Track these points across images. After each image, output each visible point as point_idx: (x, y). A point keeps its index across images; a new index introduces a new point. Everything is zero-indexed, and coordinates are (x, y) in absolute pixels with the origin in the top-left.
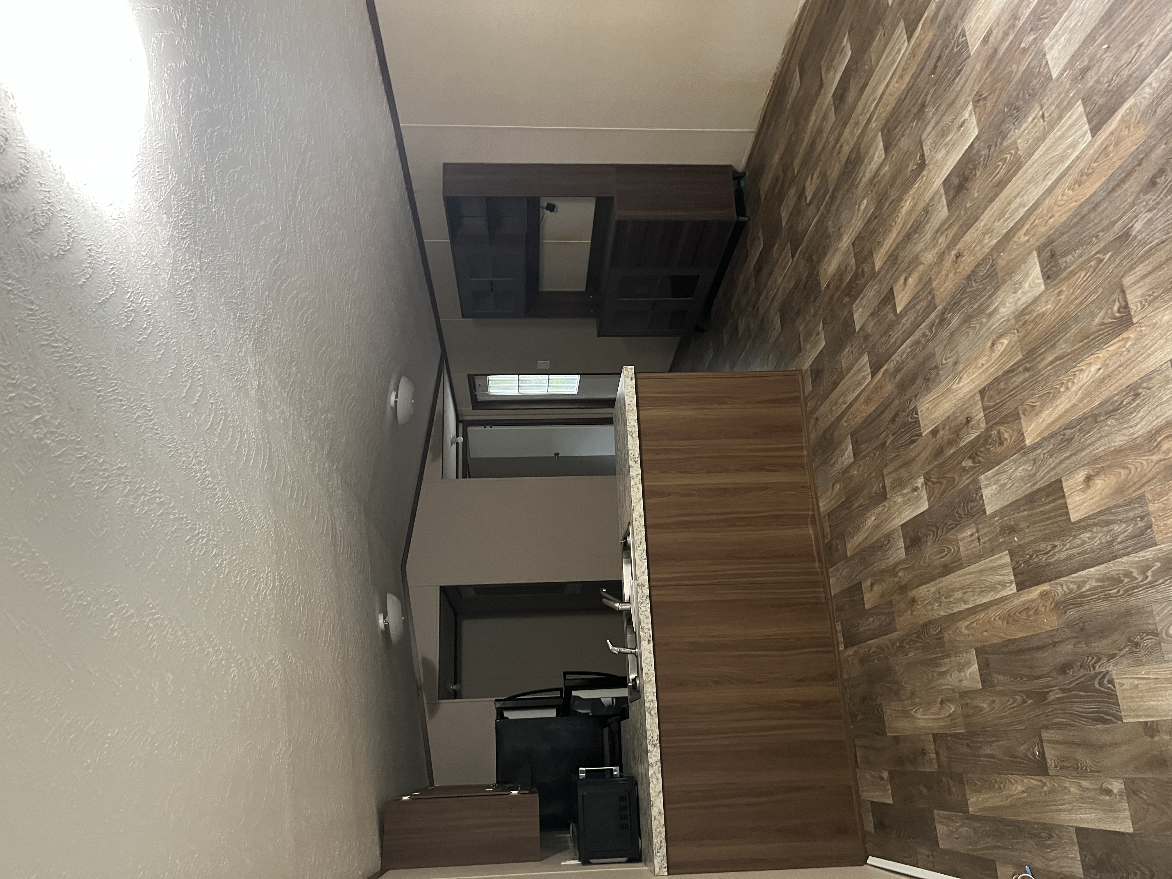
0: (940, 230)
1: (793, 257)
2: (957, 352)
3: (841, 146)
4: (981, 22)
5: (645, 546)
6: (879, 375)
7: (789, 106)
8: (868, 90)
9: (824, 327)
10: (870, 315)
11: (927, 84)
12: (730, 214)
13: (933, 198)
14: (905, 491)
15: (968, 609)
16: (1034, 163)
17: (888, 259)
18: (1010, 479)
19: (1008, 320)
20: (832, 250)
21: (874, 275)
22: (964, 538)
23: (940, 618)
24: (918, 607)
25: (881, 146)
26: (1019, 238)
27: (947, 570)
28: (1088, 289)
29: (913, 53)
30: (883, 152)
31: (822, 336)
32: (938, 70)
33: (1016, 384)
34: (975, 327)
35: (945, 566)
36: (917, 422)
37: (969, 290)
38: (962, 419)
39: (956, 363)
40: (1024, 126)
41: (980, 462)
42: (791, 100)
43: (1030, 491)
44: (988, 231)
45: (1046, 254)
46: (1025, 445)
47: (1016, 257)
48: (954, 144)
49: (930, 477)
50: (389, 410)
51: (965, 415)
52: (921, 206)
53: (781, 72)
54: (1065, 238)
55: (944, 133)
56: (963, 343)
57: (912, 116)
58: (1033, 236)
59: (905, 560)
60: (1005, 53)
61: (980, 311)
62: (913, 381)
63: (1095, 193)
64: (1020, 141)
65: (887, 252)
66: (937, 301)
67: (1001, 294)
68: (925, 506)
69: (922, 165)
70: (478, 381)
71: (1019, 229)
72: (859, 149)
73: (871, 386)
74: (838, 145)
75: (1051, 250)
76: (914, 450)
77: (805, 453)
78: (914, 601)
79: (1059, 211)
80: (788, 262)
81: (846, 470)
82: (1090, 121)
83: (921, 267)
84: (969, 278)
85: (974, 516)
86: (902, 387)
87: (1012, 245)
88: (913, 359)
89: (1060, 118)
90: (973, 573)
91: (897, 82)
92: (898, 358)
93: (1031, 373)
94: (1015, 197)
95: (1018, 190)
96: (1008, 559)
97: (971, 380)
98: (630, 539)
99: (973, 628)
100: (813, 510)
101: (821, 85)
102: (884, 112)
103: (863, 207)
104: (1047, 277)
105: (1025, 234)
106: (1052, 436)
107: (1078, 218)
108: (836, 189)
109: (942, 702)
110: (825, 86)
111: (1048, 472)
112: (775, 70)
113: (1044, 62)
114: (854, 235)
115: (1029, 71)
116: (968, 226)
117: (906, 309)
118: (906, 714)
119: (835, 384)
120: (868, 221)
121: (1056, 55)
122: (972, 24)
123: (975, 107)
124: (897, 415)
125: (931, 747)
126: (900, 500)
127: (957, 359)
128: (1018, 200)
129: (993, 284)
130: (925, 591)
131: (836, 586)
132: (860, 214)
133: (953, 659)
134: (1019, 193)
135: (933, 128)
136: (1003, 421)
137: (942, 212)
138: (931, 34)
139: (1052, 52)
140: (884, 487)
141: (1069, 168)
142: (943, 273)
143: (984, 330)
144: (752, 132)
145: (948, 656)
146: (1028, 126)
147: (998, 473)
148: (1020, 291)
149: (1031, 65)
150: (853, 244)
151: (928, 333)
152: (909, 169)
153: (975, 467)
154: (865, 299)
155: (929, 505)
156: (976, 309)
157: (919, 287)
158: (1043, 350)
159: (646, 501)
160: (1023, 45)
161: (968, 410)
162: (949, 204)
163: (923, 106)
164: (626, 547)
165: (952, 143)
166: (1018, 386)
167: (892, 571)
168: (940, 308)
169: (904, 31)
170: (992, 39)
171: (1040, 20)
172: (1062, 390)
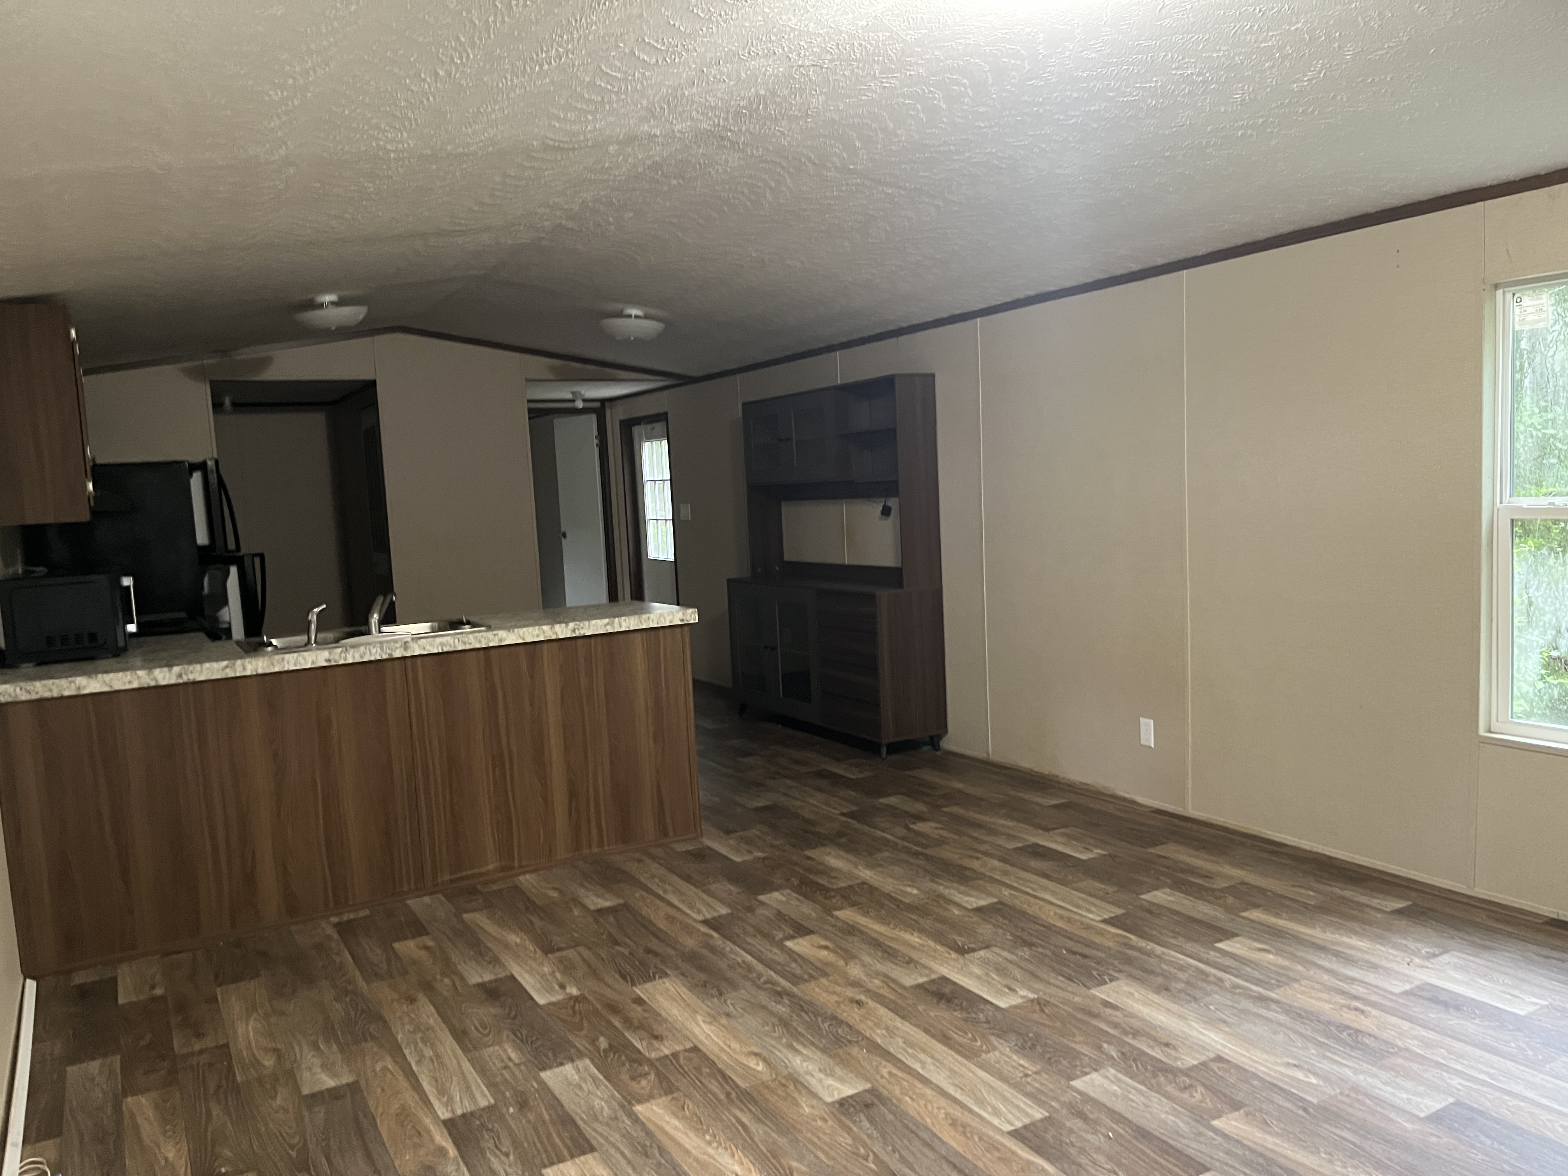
0: (887, 979)
1: (843, 814)
2: (743, 1016)
3: (978, 859)
4: (1128, 998)
5: (460, 648)
6: (704, 929)
7: (1021, 795)
8: (1044, 882)
9: (759, 858)
10: (779, 911)
11: (1055, 946)
12: (889, 735)
13: (925, 967)
14: (558, 975)
15: (410, 1065)
16: (973, 1073)
17: (847, 924)
18: (589, 1092)
19: (787, 1067)
20: (854, 859)
21: (829, 911)
22: (505, 1051)
23: (393, 1035)
24: (405, 1006)
25: (982, 903)
26: (885, 1067)
27: (461, 1036)
28: (831, 1149)
29: (1088, 927)
30: (975, 906)
31: (748, 857)
32: (1072, 957)
33: (709, 1086)
34: (775, 1032)
35: (464, 1032)
36: (649, 979)
37: (820, 1020)
38: (658, 1029)
39: (728, 1015)
40: (1015, 1057)
41: (606, 1057)
42: (1026, 797)
43: (577, 1119)
44: (891, 1032)
45: (868, 1098)
46: (633, 1105)
47: (862, 1066)
48: (989, 983)
49: (579, 1003)
50: (618, 306)
51: (665, 1033)
52: (914, 955)
53: (1059, 782)
54: (890, 1117)
55: (1001, 971)
56: (753, 1021)
57: (1018, 934)
58: (889, 1082)
59: (466, 985)
60: (1095, 1027)
61: (796, 1035)
62: (701, 968)
63: (943, 1143)
64: (997, 1053)
65: (858, 923)
66: (803, 987)
67: (817, 1055)
68: (541, 1000)
69: (962, 951)
70: (659, 427)
71: (895, 1066)
72: (977, 879)
73: (689, 921)
74: (980, 855)
75: (873, 1104)
76: (612, 978)
77: (596, 850)
78: (412, 1000)
79: (919, 1105)
80: (835, 809)
81: (577, 902)
82: (1025, 1127)
83: (841, 963)
84: (834, 1018)
85: (536, 1059)
86: (692, 958)
87: (876, 1059)
88: (728, 966)
89: (1027, 1095)
90: (460, 1067)
91: (1055, 914)
92: (728, 949)
93: (725, 1101)
94: (932, 1057)
95: (941, 1058)
96: (483, 1103)
97: (709, 1035)
98: (467, 629)
99: (385, 1076)
100: (521, 867)
101: (1047, 829)
102: (1020, 901)
103: (909, 889)
104: (843, 1104)
105: (890, 1073)
106: (649, 1133)
107: (914, 1128)
108: (928, 858)
109: (275, 1050)
110: (1047, 834)
111: (601, 1135)
112: (1061, 775)
113: (1087, 1070)
114: (876, 884)
115: (1078, 1055)
116: (896, 1009)
117: (790, 952)
118: (251, 1009)
119: (688, 879)
120: (891, 897)
121: (1097, 1083)
122: (1125, 988)
123: (1032, 1001)
124: (656, 954)
125: (208, 1042)
126: (546, 969)
127: (734, 1017)
128: (929, 1060)
129: (828, 1045)
130: (428, 1013)
131: (419, 904)
132: (901, 887)
133: (339, 1056)
134: (938, 1060)
135: (1006, 959)
136: (661, 1077)
137: (910, 979)
138: (1111, 944)
139: (1099, 1078)
140: (560, 949)
141: (970, 1111)
142: (838, 989)
143: (773, 1042)
144: (988, 755)
145: (342, 1050)
146: (1014, 1061)
147: (594, 1079)
148: (822, 1076)
149: (1083, 1057)
150: (864, 883)
151: (762, 980)
152: (957, 938)
153: (599, 1052)
154: (798, 903)
155: (544, 1006)
156: (797, 1030)
157: (818, 964)
158: (754, 1110)
159: (522, 648)
160: (1105, 1045)
161: (670, 1036)
162: (920, 986)
163: (1030, 945)
164: (455, 625)
165: (990, 980)
166: (706, 1087)
167: (449, 970)
168: (795, 990)
169: (1112, 915)
170: (1109, 1011)
171: (1135, 1060)
172: (708, 1137)
